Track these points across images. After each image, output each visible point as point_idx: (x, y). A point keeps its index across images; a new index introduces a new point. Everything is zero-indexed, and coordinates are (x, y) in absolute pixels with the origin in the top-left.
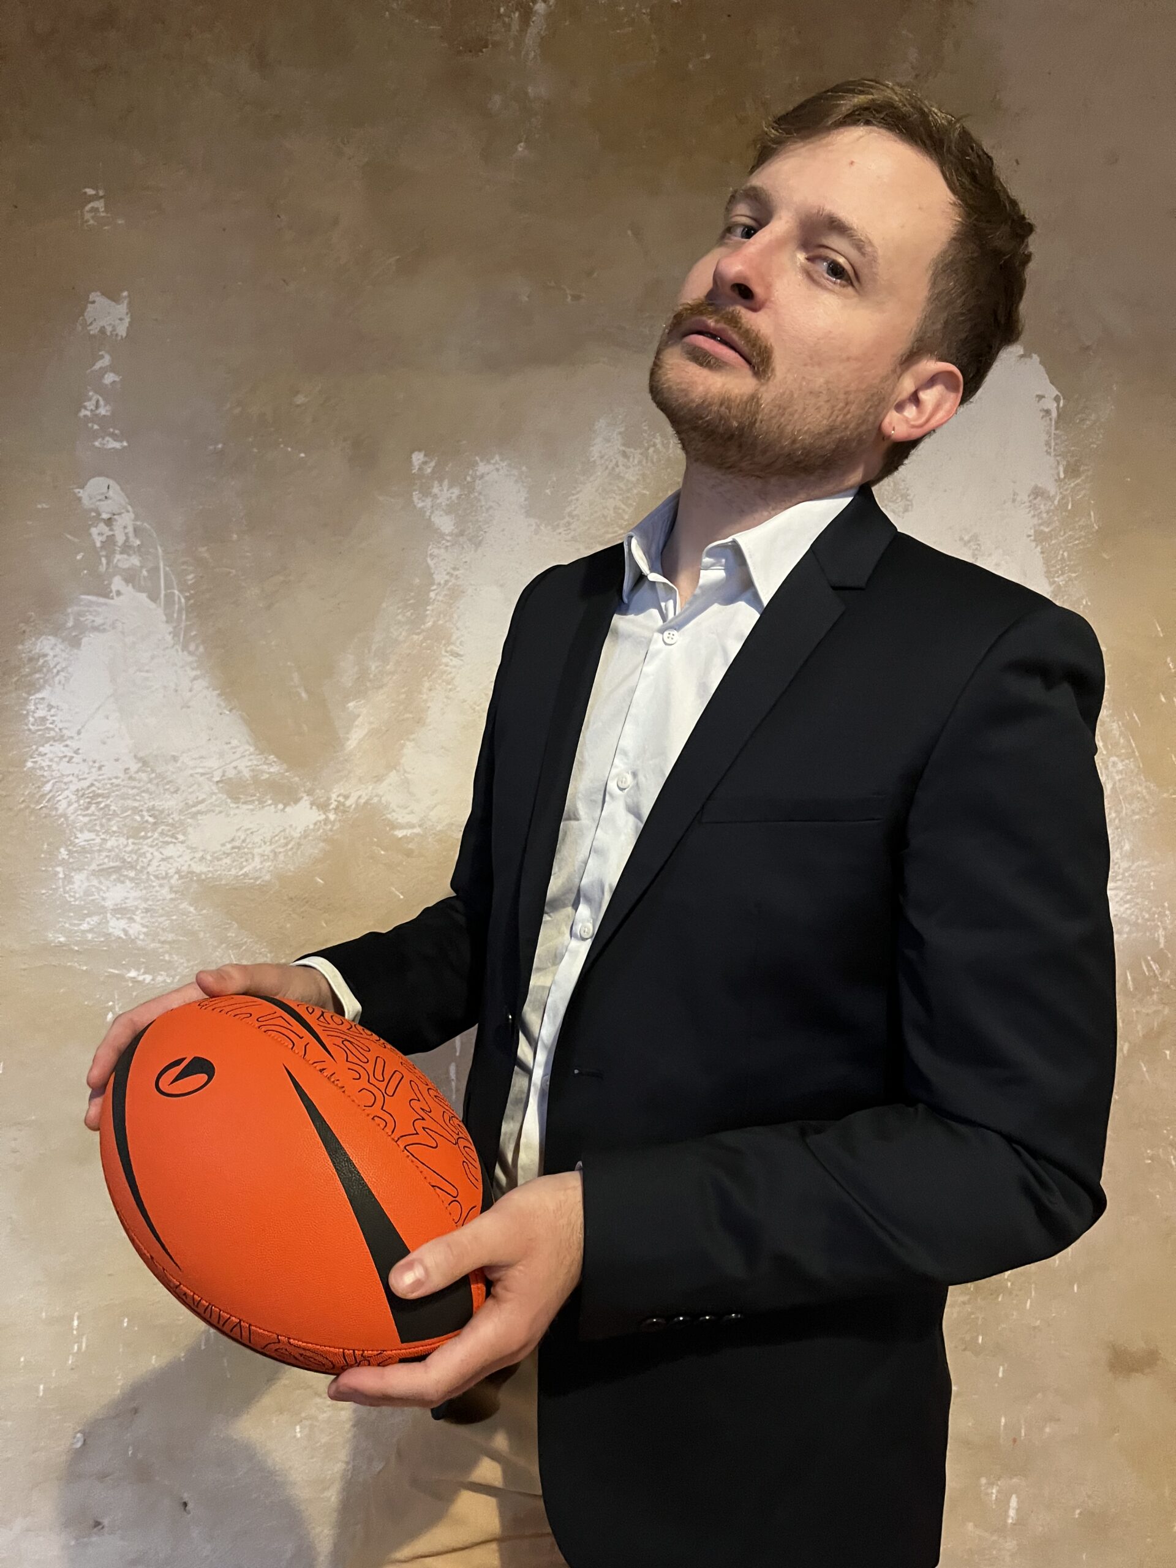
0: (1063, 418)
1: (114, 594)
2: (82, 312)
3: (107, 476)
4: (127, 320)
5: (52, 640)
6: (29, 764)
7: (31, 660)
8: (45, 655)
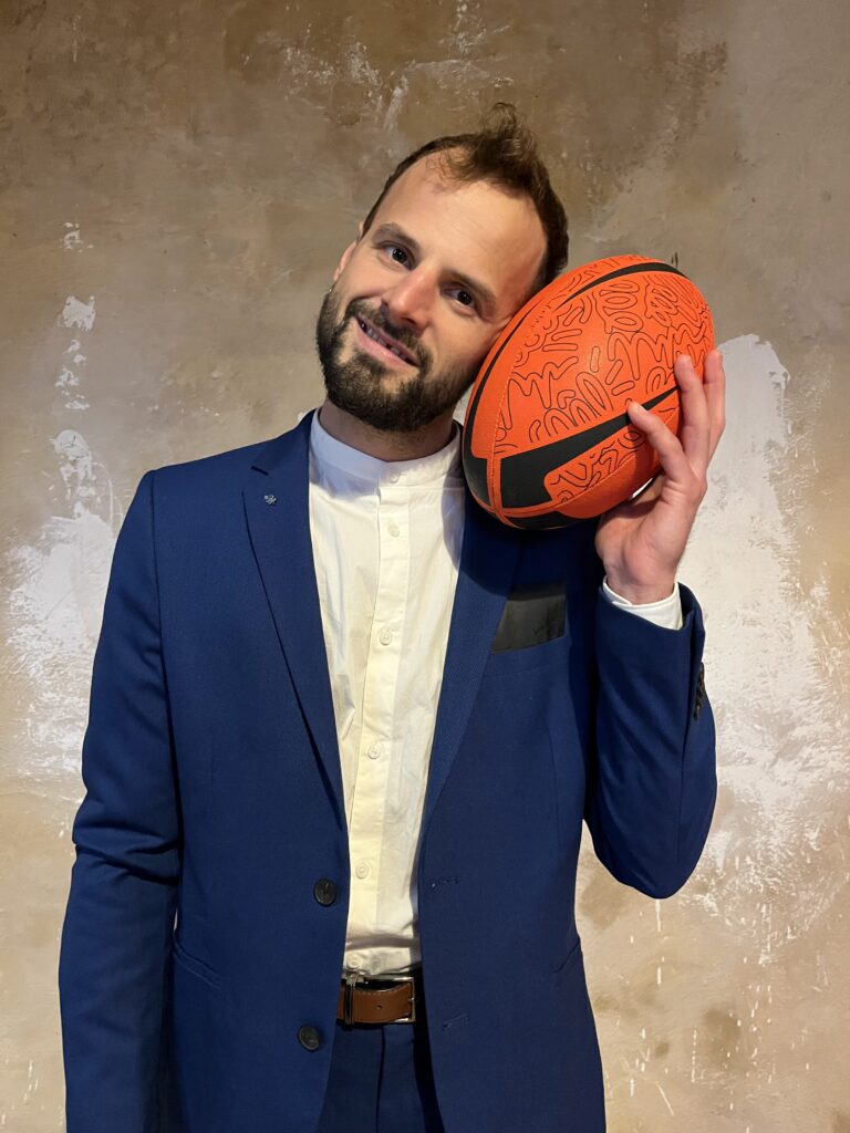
0: (791, 389)
1: (75, 516)
2: (60, 312)
3: (74, 429)
4: (93, 316)
5: (30, 549)
6: (10, 641)
7: (13, 563)
8: (24, 560)
